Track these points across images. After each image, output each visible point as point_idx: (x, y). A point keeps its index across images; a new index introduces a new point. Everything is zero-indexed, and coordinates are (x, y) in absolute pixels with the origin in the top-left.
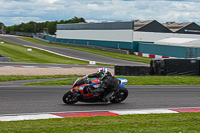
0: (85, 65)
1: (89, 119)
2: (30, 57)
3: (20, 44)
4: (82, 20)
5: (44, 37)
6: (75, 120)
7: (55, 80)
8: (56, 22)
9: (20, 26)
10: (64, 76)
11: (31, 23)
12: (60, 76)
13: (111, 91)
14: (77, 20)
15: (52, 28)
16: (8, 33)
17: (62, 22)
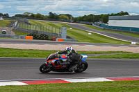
0: (129, 44)
1: (132, 82)
2: (90, 39)
3: (84, 29)
4: (127, 13)
5: (100, 25)
6: (122, 82)
7: (108, 55)
8: (109, 15)
9: (83, 17)
10: (114, 52)
11: (91, 15)
12: (111, 52)
13: (75, 64)
14: (123, 14)
15: (105, 18)
16: (75, 22)
17: (112, 15)
